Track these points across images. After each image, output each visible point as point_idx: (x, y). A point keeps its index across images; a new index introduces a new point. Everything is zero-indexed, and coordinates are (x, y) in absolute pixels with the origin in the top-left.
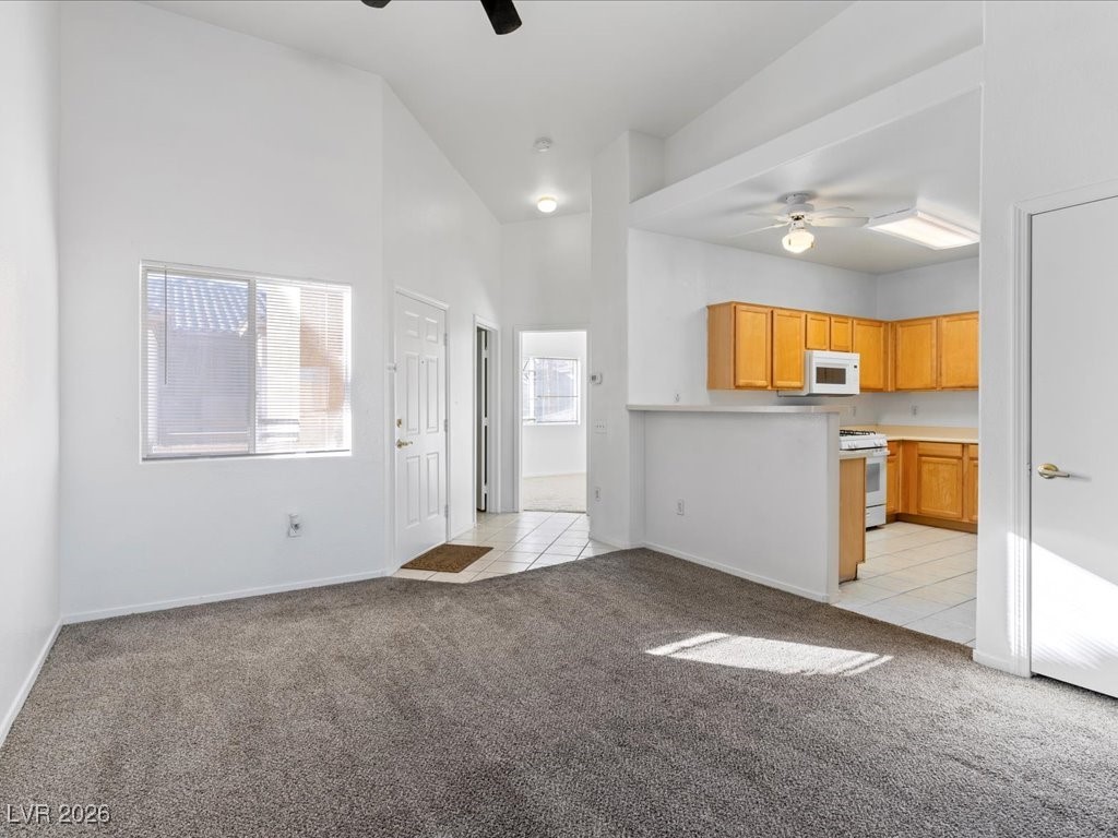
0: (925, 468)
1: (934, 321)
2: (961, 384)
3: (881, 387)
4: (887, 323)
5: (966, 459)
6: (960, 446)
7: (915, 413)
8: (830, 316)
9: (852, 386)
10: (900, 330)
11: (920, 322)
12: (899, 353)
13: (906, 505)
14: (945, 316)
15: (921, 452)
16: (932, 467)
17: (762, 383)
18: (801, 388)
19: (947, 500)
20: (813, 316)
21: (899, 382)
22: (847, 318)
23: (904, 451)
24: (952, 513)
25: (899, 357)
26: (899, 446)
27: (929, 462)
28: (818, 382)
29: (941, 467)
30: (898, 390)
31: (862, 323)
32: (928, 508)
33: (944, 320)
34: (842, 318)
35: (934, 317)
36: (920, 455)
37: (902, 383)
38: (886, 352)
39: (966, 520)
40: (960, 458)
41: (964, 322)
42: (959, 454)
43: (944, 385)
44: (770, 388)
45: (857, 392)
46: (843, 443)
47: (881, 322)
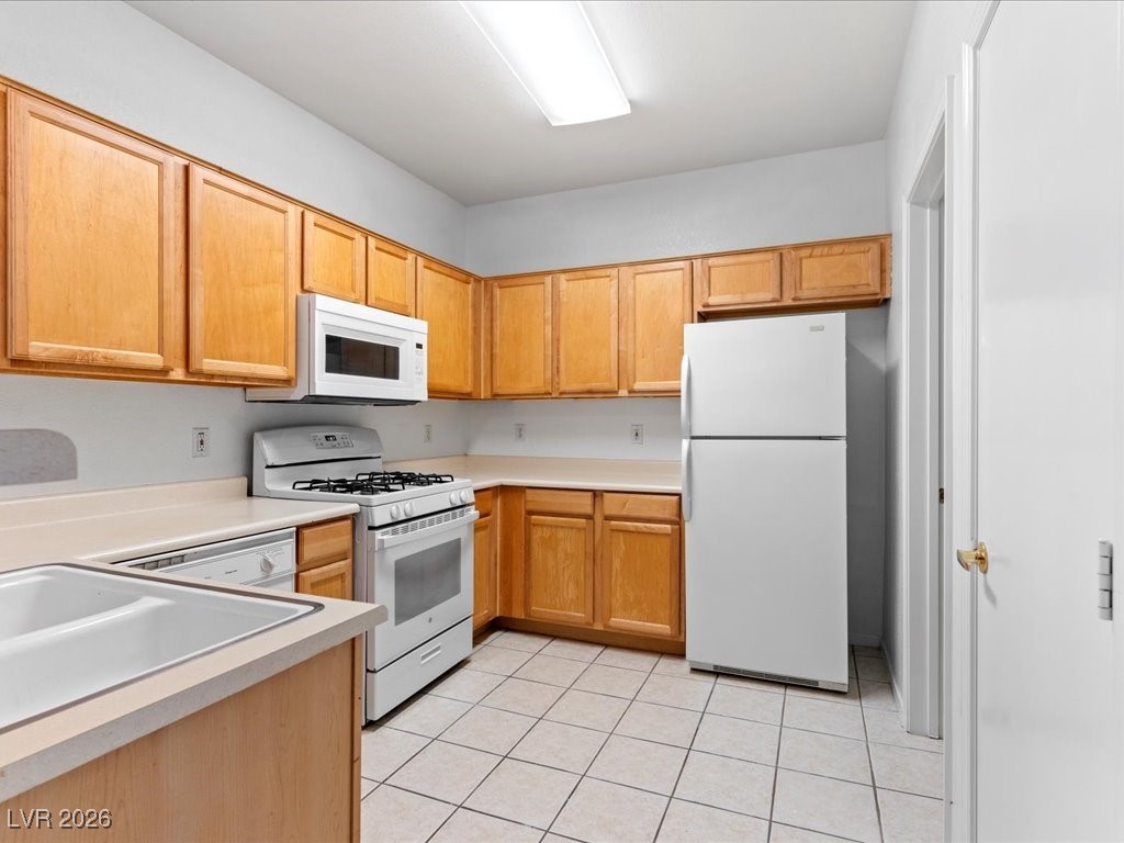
0: (537, 534)
1: (548, 279)
2: (588, 386)
3: (468, 389)
4: (478, 280)
5: (598, 518)
6: (590, 494)
7: (520, 436)
8: (367, 233)
9: (412, 382)
10: (497, 292)
11: (528, 280)
12: (497, 332)
13: (507, 602)
14: (564, 271)
15: (531, 507)
16: (547, 533)
17: (153, 359)
18: (288, 382)
19: (570, 592)
20: (323, 221)
21: (498, 383)
22: (406, 248)
23: (504, 504)
24: (577, 615)
25: (497, 339)
26: (495, 497)
27: (542, 525)
28: (329, 369)
29: (561, 534)
30: (495, 396)
31: (435, 266)
32: (543, 609)
33: (563, 277)
34: (398, 249)
35: (549, 273)
36: (530, 513)
37: (502, 386)
38: (476, 330)
39: (598, 627)
40: (590, 517)
41: (592, 282)
42: (588, 510)
43: (564, 387)
44: (178, 373)
45: (423, 396)
46: (376, 510)
47: (469, 275)
